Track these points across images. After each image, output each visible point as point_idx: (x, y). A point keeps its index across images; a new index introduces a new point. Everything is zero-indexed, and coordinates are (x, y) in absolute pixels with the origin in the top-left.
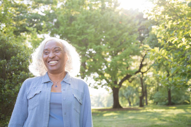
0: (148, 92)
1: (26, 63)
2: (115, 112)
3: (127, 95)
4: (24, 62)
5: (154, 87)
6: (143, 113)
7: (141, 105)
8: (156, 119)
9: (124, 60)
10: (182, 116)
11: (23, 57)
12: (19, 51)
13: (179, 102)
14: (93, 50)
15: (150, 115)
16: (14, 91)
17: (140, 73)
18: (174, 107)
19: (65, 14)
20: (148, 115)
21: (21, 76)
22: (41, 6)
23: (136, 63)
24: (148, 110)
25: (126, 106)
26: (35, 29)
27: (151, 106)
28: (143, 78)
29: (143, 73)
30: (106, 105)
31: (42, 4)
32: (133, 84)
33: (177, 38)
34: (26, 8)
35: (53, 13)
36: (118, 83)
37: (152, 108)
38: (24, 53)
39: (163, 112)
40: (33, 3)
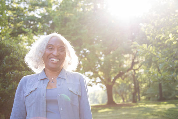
0: (140, 88)
1: (19, 62)
2: (110, 108)
3: (120, 91)
4: (18, 61)
5: (146, 84)
6: (136, 108)
7: (134, 101)
8: (148, 114)
9: (116, 58)
10: (173, 111)
11: (16, 57)
12: (13, 51)
13: (170, 97)
14: (88, 50)
15: (142, 110)
16: (7, 89)
17: (132, 71)
18: (165, 103)
19: (59, 16)
20: (140, 111)
21: (14, 75)
22: (37, 9)
23: (128, 61)
24: (141, 106)
25: (119, 102)
26: (31, 30)
27: (143, 101)
28: (136, 75)
29: (135, 70)
30: (100, 102)
31: (38, 7)
32: (126, 81)
33: (164, 35)
34: (22, 11)
35: (49, 15)
36: (112, 80)
37: (144, 104)
38: (17, 52)
39: (155, 107)
40: (29, 6)
